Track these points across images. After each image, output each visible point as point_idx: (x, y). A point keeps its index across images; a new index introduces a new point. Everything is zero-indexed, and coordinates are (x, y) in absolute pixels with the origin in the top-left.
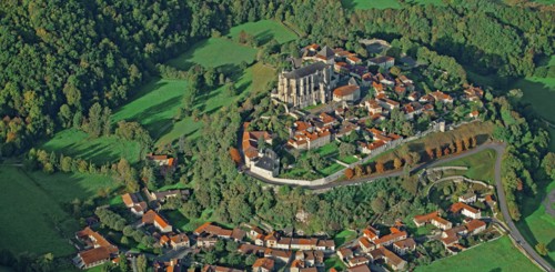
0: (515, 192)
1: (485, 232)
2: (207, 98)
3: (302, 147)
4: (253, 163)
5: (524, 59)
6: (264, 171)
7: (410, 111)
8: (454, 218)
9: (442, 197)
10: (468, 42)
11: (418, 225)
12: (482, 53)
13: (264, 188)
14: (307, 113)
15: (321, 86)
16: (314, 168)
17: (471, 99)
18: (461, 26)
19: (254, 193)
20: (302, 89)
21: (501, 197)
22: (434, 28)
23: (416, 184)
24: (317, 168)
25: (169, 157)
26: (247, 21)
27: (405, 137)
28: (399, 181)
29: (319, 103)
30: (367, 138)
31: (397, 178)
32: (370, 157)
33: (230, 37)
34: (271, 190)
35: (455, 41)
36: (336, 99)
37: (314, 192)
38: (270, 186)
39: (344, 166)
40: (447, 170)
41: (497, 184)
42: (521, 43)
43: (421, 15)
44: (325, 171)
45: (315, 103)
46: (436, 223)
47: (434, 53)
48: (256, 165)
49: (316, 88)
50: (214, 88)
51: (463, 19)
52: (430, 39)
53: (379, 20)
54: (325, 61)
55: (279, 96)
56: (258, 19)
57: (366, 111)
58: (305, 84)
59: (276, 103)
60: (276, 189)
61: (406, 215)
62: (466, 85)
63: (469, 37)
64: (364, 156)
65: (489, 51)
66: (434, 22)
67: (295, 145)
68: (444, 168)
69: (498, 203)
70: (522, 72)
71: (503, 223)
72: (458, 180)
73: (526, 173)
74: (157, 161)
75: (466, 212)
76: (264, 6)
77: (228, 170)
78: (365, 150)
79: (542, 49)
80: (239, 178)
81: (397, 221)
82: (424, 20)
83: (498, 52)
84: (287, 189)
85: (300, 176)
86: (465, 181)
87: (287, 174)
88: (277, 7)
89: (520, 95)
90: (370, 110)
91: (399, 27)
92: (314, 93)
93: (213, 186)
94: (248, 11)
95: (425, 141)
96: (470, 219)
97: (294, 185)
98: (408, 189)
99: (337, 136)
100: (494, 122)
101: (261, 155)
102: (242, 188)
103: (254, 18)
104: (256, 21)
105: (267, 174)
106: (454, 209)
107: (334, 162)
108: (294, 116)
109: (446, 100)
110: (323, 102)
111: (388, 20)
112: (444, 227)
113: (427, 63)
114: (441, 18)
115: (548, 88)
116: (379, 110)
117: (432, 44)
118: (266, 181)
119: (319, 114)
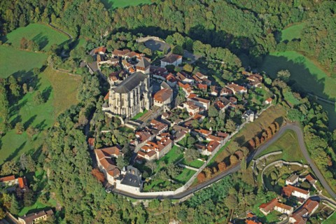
0: (329, 168)
1: (319, 209)
2: (18, 108)
3: (153, 157)
4: (118, 182)
5: (267, 38)
6: (130, 187)
7: (222, 107)
8: (291, 202)
9: (272, 183)
10: (217, 28)
11: (266, 213)
12: (232, 36)
13: (134, 203)
14: (141, 123)
15: (145, 95)
16: (171, 177)
17: (256, 86)
18: (209, 15)
19: (127, 210)
20: (132, 101)
21: (318, 175)
22: (187, 19)
23: (252, 175)
24: (173, 177)
25: (17, 177)
26: (18, 26)
27: (230, 133)
28: (239, 176)
29: (144, 109)
30: (200, 139)
31: (237, 173)
32: (211, 158)
33: (10, 44)
34: (142, 205)
35: (206, 28)
36: (156, 104)
37: (180, 201)
38: (140, 201)
39: (194, 171)
40: (269, 157)
41: (309, 162)
42: (260, 25)
43: (173, 8)
44: (180, 178)
45: (141, 111)
46: (280, 210)
47: (208, 46)
48: (122, 183)
49: (142, 98)
50: (20, 98)
51: (209, 8)
52: (184, 28)
53: (140, 17)
54: (143, 72)
55: (111, 109)
56: (28, 23)
57: (186, 113)
58: (134, 96)
59: (110, 116)
60: (146, 203)
61: (253, 205)
62: (244, 72)
63: (217, 23)
64: (206, 158)
65: (237, 34)
66: (186, 14)
67: (146, 157)
68: (266, 156)
69: (318, 180)
70: (268, 49)
71: (331, 199)
72: (279, 164)
73: (330, 150)
74: (7, 182)
75: (297, 194)
76: (32, 12)
77: (95, 190)
78: (206, 152)
79: (275, 27)
80: (109, 197)
81: (248, 213)
82: (178, 13)
83: (245, 35)
84: (157, 202)
85: (162, 187)
86: (285, 165)
87: (150, 187)
88: (42, 11)
89: (289, 75)
90: (189, 110)
91: (157, 20)
92: (140, 102)
93: (83, 207)
94: (19, 18)
95: (244, 133)
96: (302, 200)
97: (162, 197)
98: (248, 182)
99: (176, 141)
100: (281, 104)
101: (123, 173)
102: (115, 206)
103: (25, 23)
104: (26, 26)
105: (135, 191)
106: (287, 193)
107: (184, 168)
108: (131, 127)
109: (242, 91)
110: (147, 108)
111: (147, 15)
112: (289, 212)
113: (204, 55)
114: (191, 10)
115: (291, 61)
116: (197, 110)
117: (186, 33)
118: (136, 197)
119: (150, 121)
